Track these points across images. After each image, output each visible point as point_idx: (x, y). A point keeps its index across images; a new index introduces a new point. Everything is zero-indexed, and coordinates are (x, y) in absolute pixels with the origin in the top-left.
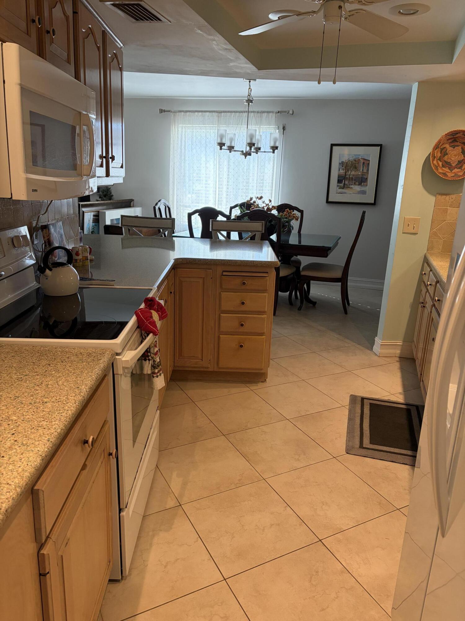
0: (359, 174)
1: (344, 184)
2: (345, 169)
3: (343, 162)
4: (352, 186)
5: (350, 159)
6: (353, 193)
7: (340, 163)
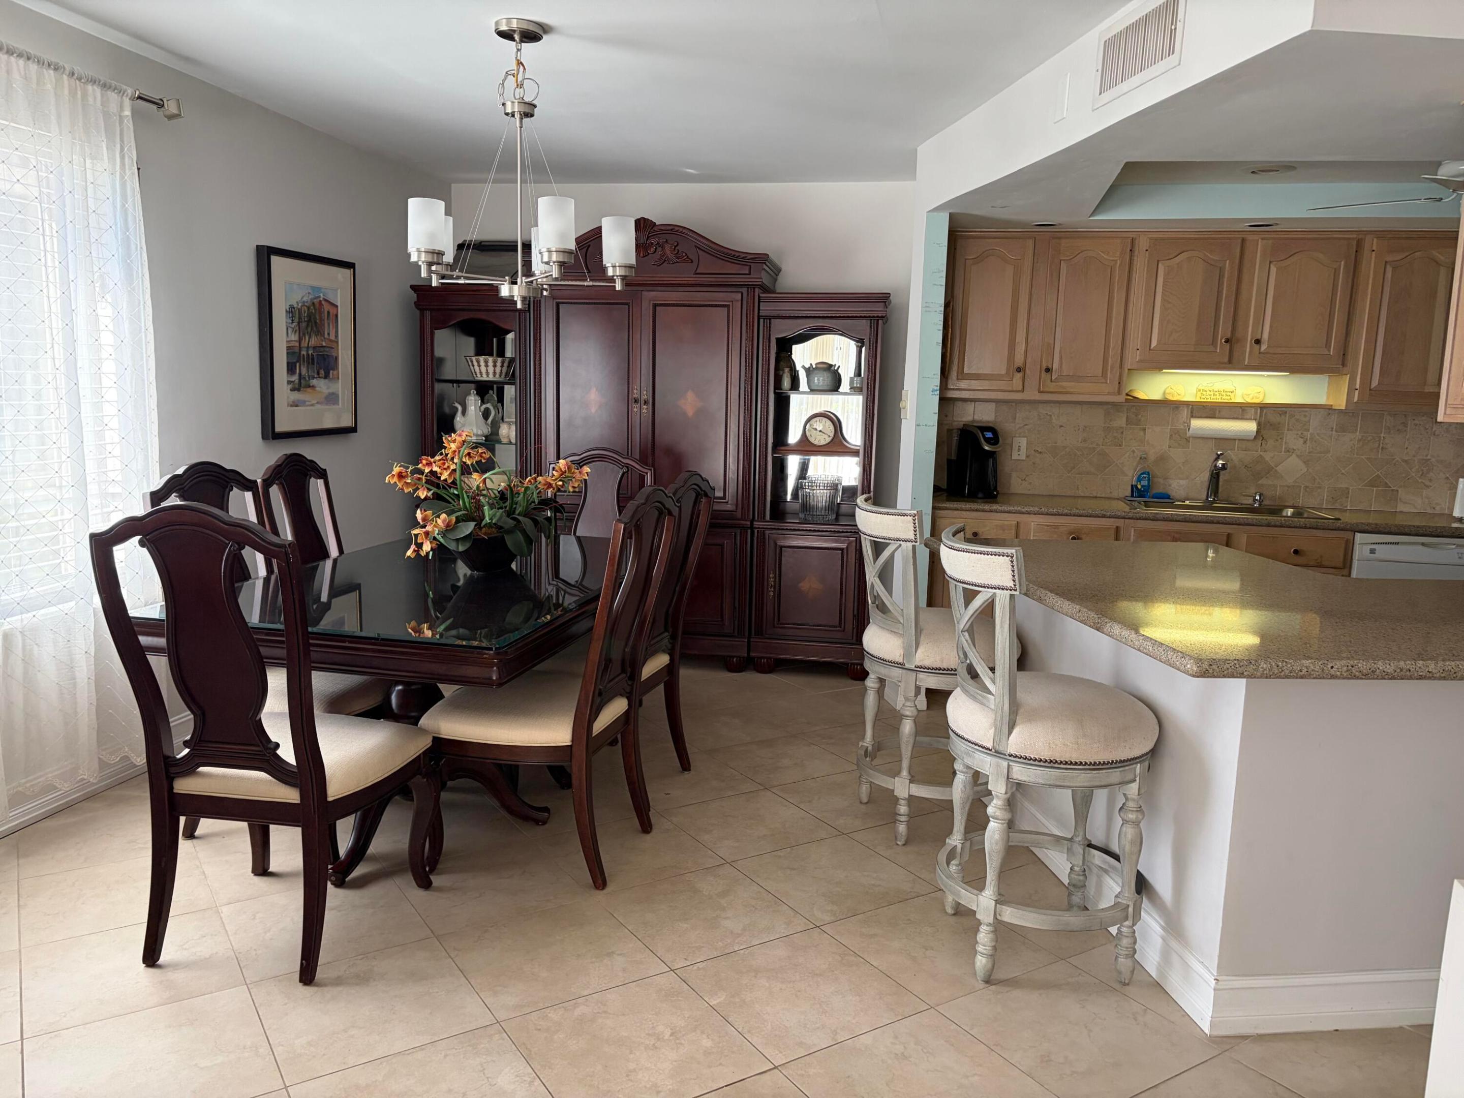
0: (323, 347)
1: (300, 374)
2: (297, 328)
3: (292, 307)
4: (314, 382)
5: (305, 299)
6: (318, 403)
7: (286, 311)
